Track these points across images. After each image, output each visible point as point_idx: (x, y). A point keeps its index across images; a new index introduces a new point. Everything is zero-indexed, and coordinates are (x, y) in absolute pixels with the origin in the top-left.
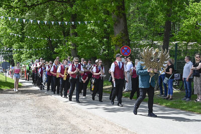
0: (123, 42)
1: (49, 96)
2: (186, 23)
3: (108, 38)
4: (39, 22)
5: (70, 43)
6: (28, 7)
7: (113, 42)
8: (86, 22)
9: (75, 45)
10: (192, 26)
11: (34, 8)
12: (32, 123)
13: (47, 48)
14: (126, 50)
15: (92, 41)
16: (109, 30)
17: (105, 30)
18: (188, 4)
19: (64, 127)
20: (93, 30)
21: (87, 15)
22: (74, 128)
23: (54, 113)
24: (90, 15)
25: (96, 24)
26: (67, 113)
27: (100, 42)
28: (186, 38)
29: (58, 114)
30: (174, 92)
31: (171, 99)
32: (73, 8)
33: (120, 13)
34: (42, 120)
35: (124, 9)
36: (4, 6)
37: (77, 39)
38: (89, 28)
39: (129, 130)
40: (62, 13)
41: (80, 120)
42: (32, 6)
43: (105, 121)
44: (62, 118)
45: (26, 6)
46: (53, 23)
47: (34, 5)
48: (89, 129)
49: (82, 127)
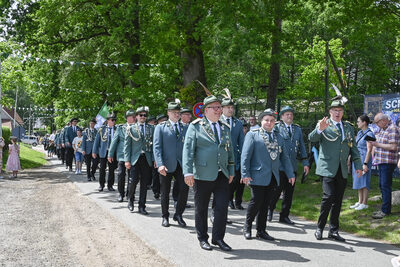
2: (307, 70)
6: (65, 43)
15: (156, 96)
18: (311, 42)
21: (154, 57)
24: (158, 57)
25: (163, 69)
36: (26, 41)
37: (133, 91)
38: (152, 75)
42: (70, 42)
45: (61, 41)
47: (73, 40)
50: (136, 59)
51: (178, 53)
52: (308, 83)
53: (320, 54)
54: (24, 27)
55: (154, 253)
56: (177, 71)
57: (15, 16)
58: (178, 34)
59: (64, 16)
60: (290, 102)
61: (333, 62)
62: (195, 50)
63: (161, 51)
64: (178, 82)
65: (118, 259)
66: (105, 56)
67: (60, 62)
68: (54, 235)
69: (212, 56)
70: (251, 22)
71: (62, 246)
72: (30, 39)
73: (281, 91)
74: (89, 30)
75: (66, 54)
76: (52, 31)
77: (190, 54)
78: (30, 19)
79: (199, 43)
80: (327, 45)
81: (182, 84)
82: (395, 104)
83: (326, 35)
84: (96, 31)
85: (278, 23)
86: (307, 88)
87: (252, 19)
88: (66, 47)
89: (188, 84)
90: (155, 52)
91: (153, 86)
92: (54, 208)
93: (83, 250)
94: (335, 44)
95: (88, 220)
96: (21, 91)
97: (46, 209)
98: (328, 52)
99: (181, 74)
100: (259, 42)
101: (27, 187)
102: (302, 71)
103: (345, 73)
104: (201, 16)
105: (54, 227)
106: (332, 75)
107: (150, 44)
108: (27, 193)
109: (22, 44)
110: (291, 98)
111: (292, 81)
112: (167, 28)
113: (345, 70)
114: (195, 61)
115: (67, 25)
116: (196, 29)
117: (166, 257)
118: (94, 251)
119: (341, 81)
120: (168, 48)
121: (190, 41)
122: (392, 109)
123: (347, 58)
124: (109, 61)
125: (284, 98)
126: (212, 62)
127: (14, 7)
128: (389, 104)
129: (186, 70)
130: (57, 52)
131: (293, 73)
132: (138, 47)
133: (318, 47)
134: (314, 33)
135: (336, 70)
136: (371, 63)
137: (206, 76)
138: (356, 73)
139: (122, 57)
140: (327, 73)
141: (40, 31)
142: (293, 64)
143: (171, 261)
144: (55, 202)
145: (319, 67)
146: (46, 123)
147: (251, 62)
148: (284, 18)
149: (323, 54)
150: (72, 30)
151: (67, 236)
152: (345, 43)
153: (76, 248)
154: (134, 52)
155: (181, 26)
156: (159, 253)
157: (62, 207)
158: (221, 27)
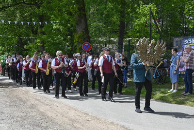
0: (84, 39)
1: (20, 88)
2: (137, 22)
3: (71, 35)
4: (9, 22)
5: (38, 41)
7: (76, 39)
8: (52, 22)
9: (43, 42)
10: (143, 24)
11: (5, 10)
12: (5, 112)
13: (18, 46)
14: (87, 46)
15: (58, 39)
16: (72, 29)
17: (69, 29)
18: (139, 6)
19: (34, 114)
20: (59, 29)
21: (53, 16)
22: (43, 114)
23: (25, 102)
24: (55, 16)
25: (61, 24)
26: (37, 102)
27: (65, 39)
28: (138, 35)
29: (29, 103)
30: (128, 81)
31: (126, 87)
32: (40, 9)
33: (81, 14)
34: (14, 109)
35: (84, 10)
37: (44, 37)
38: (54, 27)
39: (90, 114)
40: (31, 14)
41: (48, 107)
43: (70, 108)
44: (32, 107)
46: (22, 23)
47: (5, 7)
48: (55, 115)
49: (49, 114)
50: (42, 18)
56: (69, 25)
86: (138, 32)
89: (79, 32)
133: (143, 8)
145: (143, 20)
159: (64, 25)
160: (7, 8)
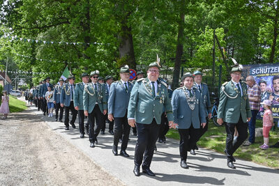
2: (201, 49)
6: (40, 28)
15: (101, 64)
18: (204, 30)
24: (102, 38)
25: (106, 47)
28: (201, 64)
36: (14, 26)
37: (86, 61)
38: (98, 50)
45: (37, 27)
47: (45, 26)
51: (116, 36)
52: (202, 57)
53: (209, 38)
54: (12, 17)
55: (99, 168)
56: (115, 48)
57: (6, 10)
58: (116, 23)
59: (39, 10)
60: (190, 69)
61: (218, 43)
62: (127, 34)
63: (105, 34)
64: (116, 55)
65: (75, 173)
66: (67, 37)
67: (37, 41)
68: (32, 157)
69: (139, 38)
70: (164, 16)
71: (37, 164)
72: (16, 26)
73: (184, 62)
74: (57, 20)
75: (41, 36)
76: (31, 20)
77: (123, 37)
78: (16, 12)
79: (130, 29)
80: (214, 32)
81: (118, 56)
82: (258, 71)
83: (214, 25)
84: (61, 20)
85: (182, 17)
86: (201, 60)
87: (165, 14)
88: (40, 31)
89: (122, 57)
90: (100, 35)
91: (99, 58)
92: (32, 139)
93: (52, 166)
94: (220, 31)
95: (55, 146)
96: (10, 60)
97: (27, 139)
98: (215, 37)
99: (118, 50)
100: (169, 29)
101: (14, 125)
102: (198, 49)
103: (226, 51)
104: (131, 11)
105: (33, 151)
106: (217, 51)
107: (97, 30)
108: (14, 129)
109: (11, 29)
110: (190, 67)
111: (191, 56)
112: (108, 19)
113: (226, 49)
114: (127, 42)
115: (41, 16)
116: (128, 20)
117: (107, 171)
118: (59, 167)
119: (223, 56)
120: (109, 32)
121: (124, 28)
122: (256, 74)
123: (227, 41)
124: (70, 41)
125: (186, 67)
126: (138, 42)
127: (6, 3)
128: (254, 71)
129: (121, 47)
130: (34, 34)
131: (192, 50)
132: (89, 32)
133: (208, 33)
134: (206, 24)
135: (220, 48)
136: (243, 44)
137: (135, 51)
138: (233, 50)
139: (78, 38)
140: (214, 50)
141: (24, 20)
142: (192, 44)
143: (111, 174)
144: (33, 134)
145: (209, 46)
146: (27, 82)
147: (164, 42)
148: (186, 14)
149: (212, 37)
150: (44, 19)
151: (41, 157)
152: (226, 31)
153: (47, 165)
154: (86, 35)
155: (118, 18)
156: (103, 169)
157: (37, 138)
158: (144, 19)
159: (110, 48)
160: (48, 27)
